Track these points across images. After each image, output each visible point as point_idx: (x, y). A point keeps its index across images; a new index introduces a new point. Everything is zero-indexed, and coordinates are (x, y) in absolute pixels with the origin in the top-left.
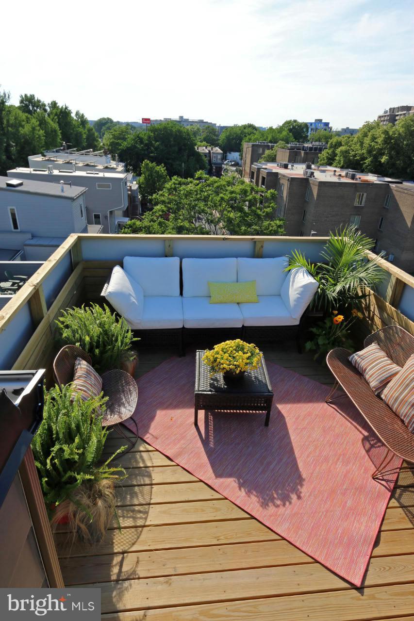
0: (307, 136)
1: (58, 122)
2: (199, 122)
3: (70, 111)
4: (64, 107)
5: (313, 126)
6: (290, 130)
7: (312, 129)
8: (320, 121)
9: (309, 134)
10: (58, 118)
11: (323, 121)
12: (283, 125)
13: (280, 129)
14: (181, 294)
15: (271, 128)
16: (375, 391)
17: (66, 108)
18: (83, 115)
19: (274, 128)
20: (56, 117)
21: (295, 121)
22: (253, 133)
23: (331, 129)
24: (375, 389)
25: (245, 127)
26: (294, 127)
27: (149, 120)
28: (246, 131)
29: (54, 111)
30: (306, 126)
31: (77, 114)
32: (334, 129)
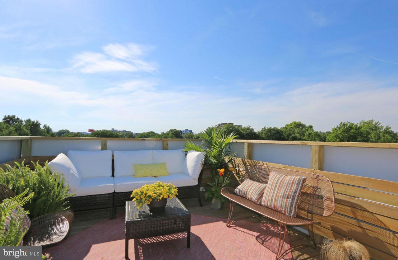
0: (182, 136)
1: (30, 129)
2: (124, 131)
3: (40, 123)
4: (36, 121)
5: (184, 132)
6: (173, 134)
7: (184, 134)
8: (187, 130)
9: (183, 135)
10: (31, 127)
11: (189, 130)
12: (169, 131)
13: (168, 133)
14: (113, 176)
15: (163, 133)
16: (257, 202)
17: (37, 122)
18: (48, 126)
19: (165, 132)
20: (29, 126)
21: (175, 130)
22: (154, 135)
23: (193, 133)
24: (256, 201)
25: (149, 133)
26: (175, 132)
27: (93, 130)
28: (150, 134)
29: (28, 124)
30: (181, 132)
31: (45, 126)
32: (194, 134)
